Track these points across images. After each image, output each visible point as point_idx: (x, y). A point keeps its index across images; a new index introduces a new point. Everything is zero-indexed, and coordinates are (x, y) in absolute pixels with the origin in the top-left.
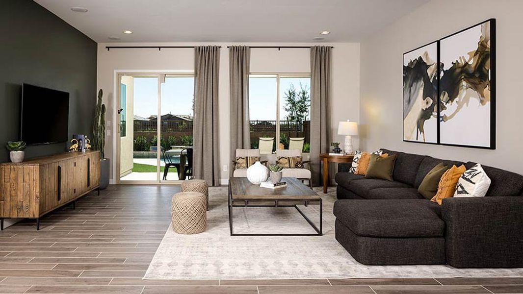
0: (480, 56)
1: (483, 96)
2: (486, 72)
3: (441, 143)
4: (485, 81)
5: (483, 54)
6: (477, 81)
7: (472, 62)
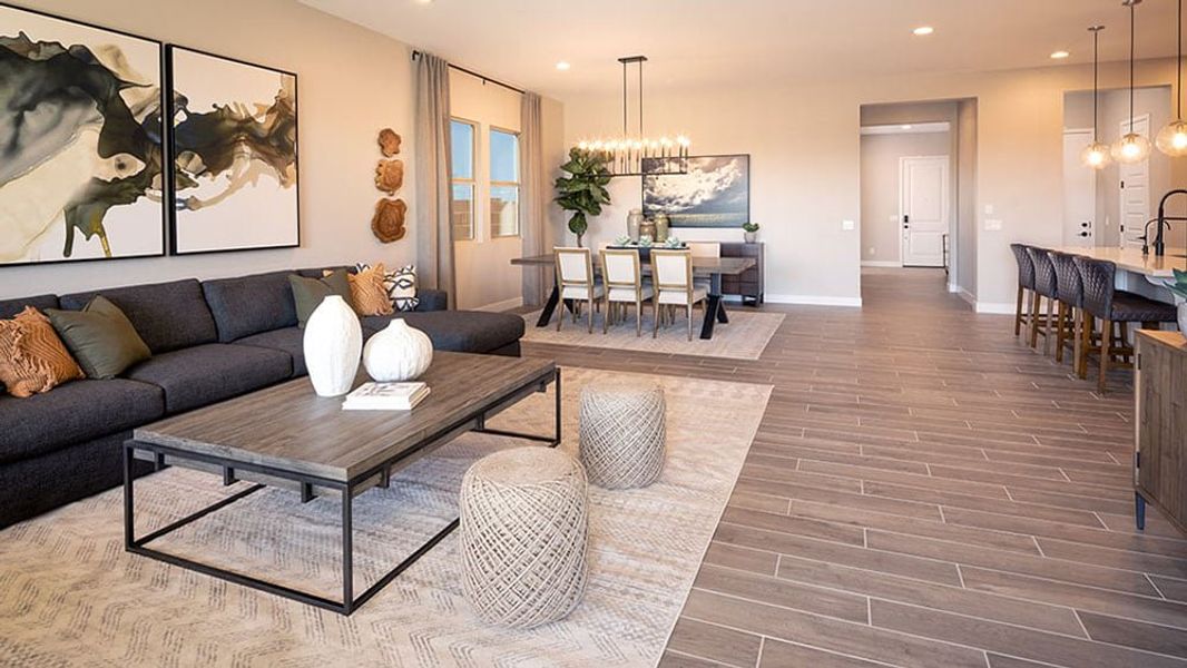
0: (279, 117)
1: (284, 174)
2: (291, 144)
3: (179, 251)
4: (289, 154)
5: (285, 117)
6: (274, 152)
7: (263, 120)
